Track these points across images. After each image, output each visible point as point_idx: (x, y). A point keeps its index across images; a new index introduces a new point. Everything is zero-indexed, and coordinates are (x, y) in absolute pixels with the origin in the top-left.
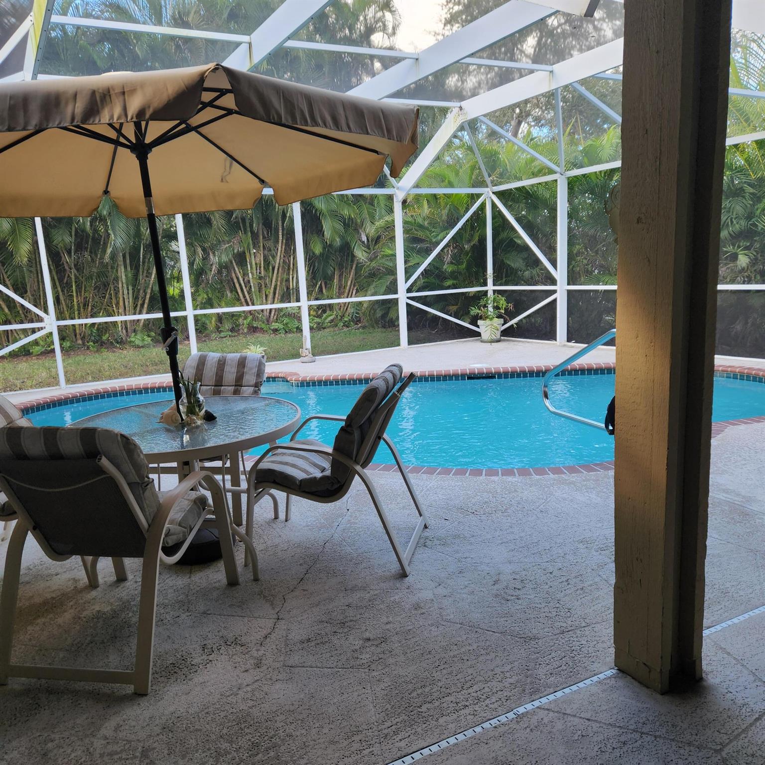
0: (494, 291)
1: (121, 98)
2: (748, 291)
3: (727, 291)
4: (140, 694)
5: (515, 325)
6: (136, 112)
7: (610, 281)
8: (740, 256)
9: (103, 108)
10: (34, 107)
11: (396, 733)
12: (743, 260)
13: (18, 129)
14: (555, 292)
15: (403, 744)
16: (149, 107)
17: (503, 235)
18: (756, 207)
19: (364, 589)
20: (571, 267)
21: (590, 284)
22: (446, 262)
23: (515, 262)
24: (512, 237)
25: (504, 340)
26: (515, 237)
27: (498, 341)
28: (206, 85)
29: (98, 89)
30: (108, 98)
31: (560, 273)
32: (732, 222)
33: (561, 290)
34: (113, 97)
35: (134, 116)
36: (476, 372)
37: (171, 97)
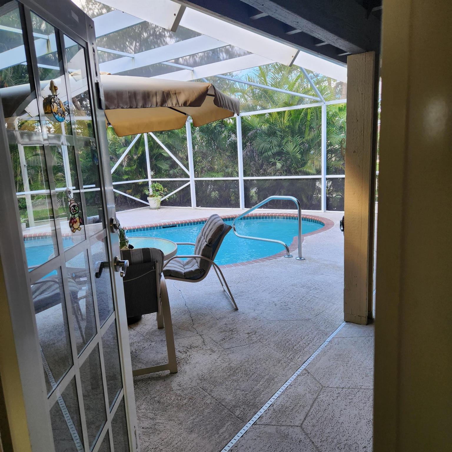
0: (153, 182)
1: (175, 96)
2: (281, 179)
3: (272, 180)
4: (174, 373)
5: (167, 200)
6: (183, 103)
7: (217, 175)
8: (277, 164)
9: (168, 100)
10: (139, 97)
11: (294, 357)
12: (279, 165)
13: (134, 107)
14: (189, 181)
15: (300, 359)
16: (188, 101)
17: (155, 151)
18: (282, 141)
19: (225, 317)
20: (196, 168)
21: (207, 177)
22: (124, 166)
23: (164, 166)
24: (161, 152)
25: (162, 208)
26: (162, 152)
27: (159, 208)
28: (209, 93)
29: (165, 91)
30: (169, 95)
31: (191, 172)
32: (273, 148)
33: (192, 181)
34: (172, 95)
35: (183, 104)
36: (167, 224)
37: (197, 97)
